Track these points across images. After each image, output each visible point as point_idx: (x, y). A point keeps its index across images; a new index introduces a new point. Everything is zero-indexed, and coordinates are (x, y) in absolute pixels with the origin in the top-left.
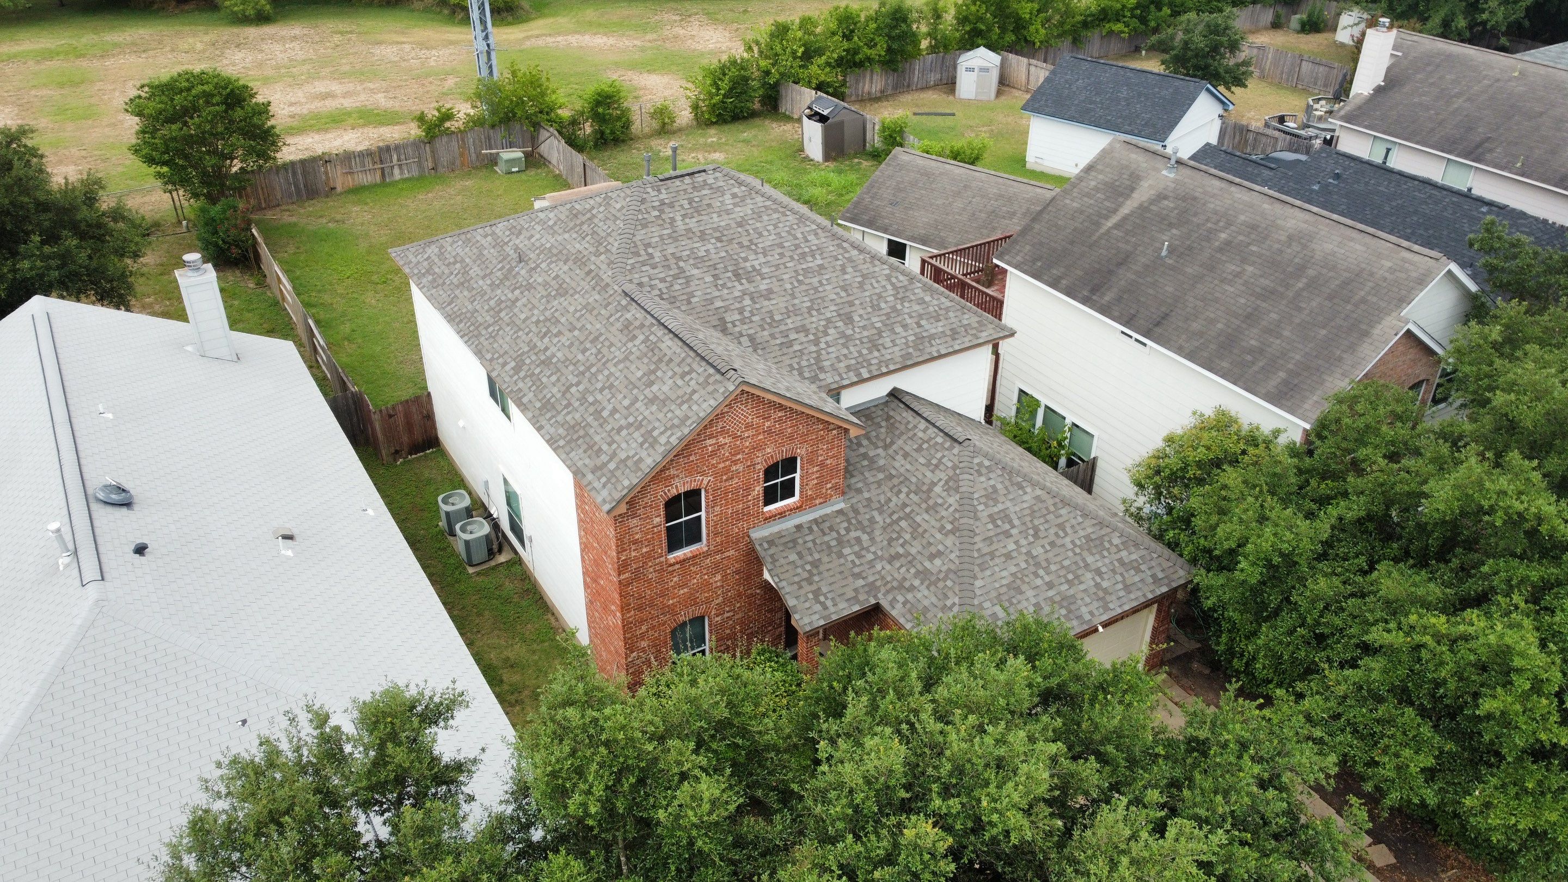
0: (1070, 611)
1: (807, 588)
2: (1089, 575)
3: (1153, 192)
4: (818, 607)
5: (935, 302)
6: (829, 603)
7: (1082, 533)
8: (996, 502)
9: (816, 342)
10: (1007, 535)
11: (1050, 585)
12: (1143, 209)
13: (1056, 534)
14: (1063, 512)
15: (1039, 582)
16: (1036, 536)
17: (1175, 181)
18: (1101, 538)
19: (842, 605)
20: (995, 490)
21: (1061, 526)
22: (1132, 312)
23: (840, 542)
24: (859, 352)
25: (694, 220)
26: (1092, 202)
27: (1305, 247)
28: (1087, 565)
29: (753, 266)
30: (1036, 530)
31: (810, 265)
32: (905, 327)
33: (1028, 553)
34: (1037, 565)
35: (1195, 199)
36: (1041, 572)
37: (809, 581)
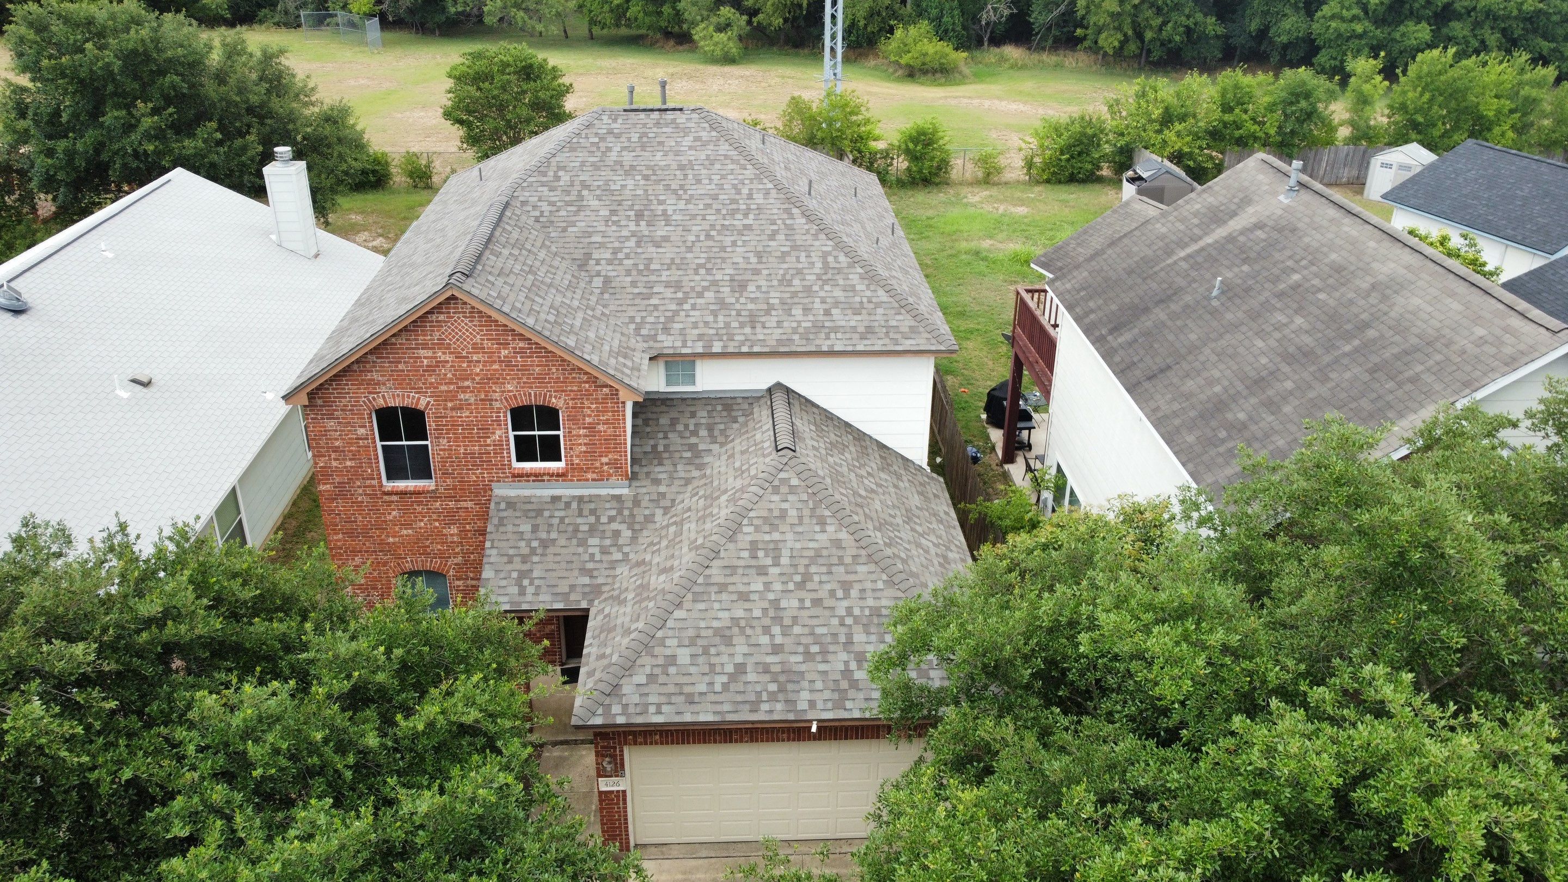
10: (762, 571)
13: (832, 593)
17: (1286, 209)
20: (783, 515)
23: (592, 530)
24: (727, 325)
25: (633, 154)
26: (1182, 227)
30: (807, 577)
35: (1294, 230)
37: (525, 559)
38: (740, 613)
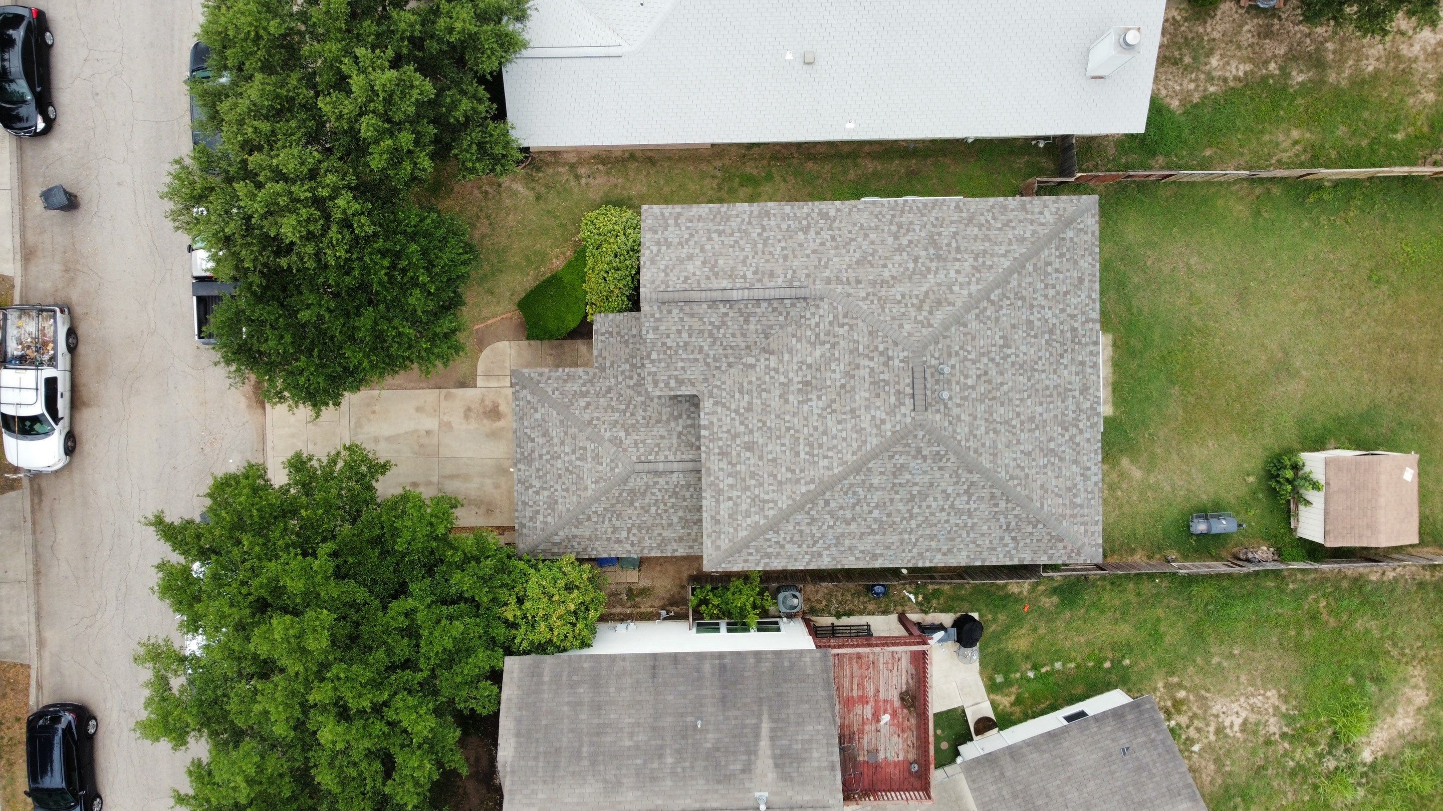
0: (525, 458)
1: (616, 330)
2: (538, 485)
3: (758, 771)
4: (603, 330)
5: (744, 525)
6: (603, 338)
7: (560, 500)
8: (593, 459)
9: (737, 411)
10: (574, 452)
11: (541, 456)
12: (752, 752)
13: (564, 483)
14: (575, 498)
15: (544, 451)
16: (567, 469)
17: (749, 790)
18: (553, 510)
19: (600, 345)
20: (601, 464)
21: (567, 490)
22: (679, 666)
23: (633, 366)
24: (721, 439)
25: (867, 376)
26: (800, 738)
27: (605, 781)
28: (544, 489)
29: (811, 400)
30: (571, 473)
31: (801, 447)
32: (731, 486)
33: (559, 457)
34: (552, 458)
35: (719, 782)
36: (548, 457)
37: (618, 333)
38: (556, 441)
